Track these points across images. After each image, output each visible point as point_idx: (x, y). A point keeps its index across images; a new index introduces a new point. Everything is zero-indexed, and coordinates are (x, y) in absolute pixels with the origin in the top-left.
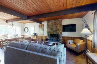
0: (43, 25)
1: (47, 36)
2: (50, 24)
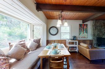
0: (87, 25)
1: (93, 40)
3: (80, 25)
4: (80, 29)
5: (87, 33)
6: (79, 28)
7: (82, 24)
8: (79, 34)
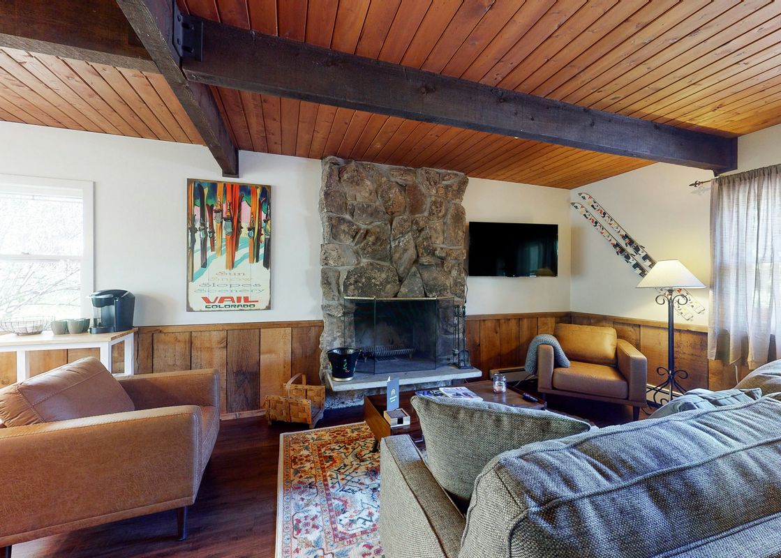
0: (266, 192)
1: (319, 326)
2: (361, 194)
3: (198, 191)
4: (192, 230)
5: (267, 264)
6: (191, 218)
7: (214, 186)
8: (191, 277)
